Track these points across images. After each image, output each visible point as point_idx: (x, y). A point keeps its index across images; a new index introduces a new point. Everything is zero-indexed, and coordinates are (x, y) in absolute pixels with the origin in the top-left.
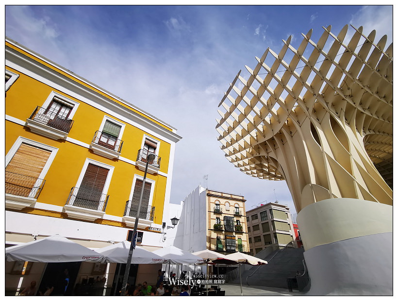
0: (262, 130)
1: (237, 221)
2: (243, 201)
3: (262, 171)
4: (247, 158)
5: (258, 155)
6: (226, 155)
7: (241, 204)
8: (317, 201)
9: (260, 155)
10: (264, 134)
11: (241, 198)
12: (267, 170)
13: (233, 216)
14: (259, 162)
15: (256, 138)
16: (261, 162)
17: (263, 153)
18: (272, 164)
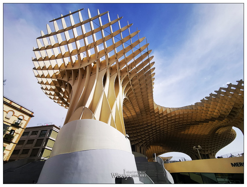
0: (74, 61)
1: (12, 131)
2: (31, 116)
3: (58, 95)
4: (51, 78)
5: (61, 79)
6: (34, 69)
7: (27, 117)
8: (82, 119)
9: (62, 79)
10: (73, 65)
11: (30, 113)
12: (62, 96)
13: (10, 125)
14: (58, 86)
15: (66, 65)
16: (61, 86)
17: (65, 79)
18: (68, 90)
